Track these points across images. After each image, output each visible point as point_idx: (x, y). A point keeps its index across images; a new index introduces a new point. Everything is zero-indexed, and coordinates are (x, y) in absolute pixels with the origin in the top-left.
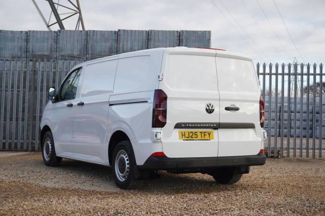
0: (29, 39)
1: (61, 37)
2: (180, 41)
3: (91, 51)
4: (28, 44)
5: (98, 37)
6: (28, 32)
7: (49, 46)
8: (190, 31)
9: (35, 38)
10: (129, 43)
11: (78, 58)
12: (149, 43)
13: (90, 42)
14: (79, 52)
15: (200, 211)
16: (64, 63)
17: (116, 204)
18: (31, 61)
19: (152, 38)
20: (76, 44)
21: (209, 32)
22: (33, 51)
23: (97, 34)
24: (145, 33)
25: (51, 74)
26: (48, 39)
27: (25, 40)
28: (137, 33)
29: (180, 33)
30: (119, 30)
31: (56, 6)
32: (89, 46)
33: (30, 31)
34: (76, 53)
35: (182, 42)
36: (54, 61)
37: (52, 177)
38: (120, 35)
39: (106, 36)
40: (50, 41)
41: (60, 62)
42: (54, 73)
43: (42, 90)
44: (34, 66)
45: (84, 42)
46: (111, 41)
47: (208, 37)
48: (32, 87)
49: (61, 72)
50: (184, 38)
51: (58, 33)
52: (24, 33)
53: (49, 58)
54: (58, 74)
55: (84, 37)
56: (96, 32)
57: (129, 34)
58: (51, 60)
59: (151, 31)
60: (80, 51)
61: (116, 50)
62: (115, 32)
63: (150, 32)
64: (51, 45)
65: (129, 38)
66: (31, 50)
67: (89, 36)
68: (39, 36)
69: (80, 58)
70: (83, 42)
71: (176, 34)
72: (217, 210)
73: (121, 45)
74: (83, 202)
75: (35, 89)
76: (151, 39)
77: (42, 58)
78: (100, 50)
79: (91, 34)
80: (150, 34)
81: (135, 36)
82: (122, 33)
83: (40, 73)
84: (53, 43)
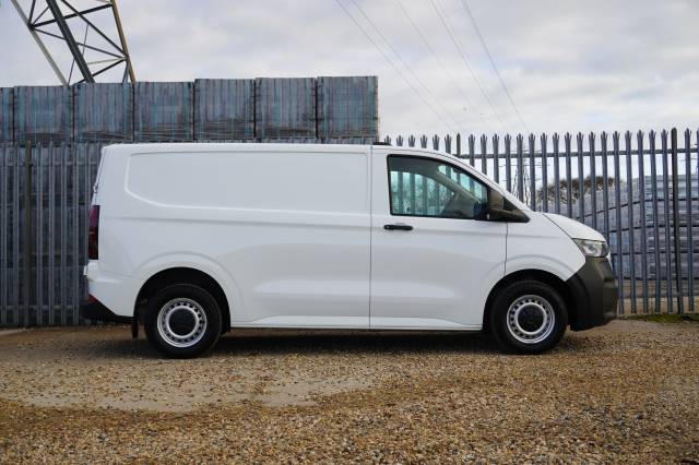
0: (18, 103)
1: (81, 98)
2: (319, 98)
3: (143, 122)
4: (16, 113)
5: (157, 95)
6: (16, 90)
7: (59, 116)
8: (337, 78)
9: (30, 100)
10: (218, 105)
11: (116, 137)
12: (257, 103)
13: (141, 106)
14: (118, 127)
15: (381, 455)
16: (88, 149)
17: (185, 446)
18: (23, 146)
19: (264, 93)
20: (112, 111)
21: (375, 78)
22: (26, 127)
23: (153, 88)
24: (247, 84)
25: (65, 171)
26: (55, 101)
27: (10, 105)
28: (233, 84)
29: (316, 82)
30: (197, 80)
31: (81, 48)
32: (139, 114)
33: (19, 88)
34: (112, 129)
35: (322, 100)
36: (70, 146)
37: (56, 383)
38: (198, 91)
39: (171, 93)
40: (60, 105)
41: (81, 147)
42: (70, 169)
43: (46, 204)
44: (29, 155)
45: (129, 106)
46: (181, 103)
47: (371, 89)
48: (27, 198)
49: (83, 166)
50: (325, 91)
51: (76, 90)
52: (6, 92)
53: (57, 140)
54: (77, 170)
55: (127, 97)
56: (150, 87)
57: (218, 88)
58: (63, 143)
59: (261, 80)
60: (121, 124)
61: (192, 120)
62: (189, 84)
63: (258, 82)
64: (63, 114)
65: (218, 95)
66: (22, 125)
67: (138, 93)
68: (37, 96)
69: (120, 138)
70: (126, 107)
71: (309, 85)
72: (419, 452)
73: (202, 110)
74: (109, 444)
75: (33, 202)
76: (260, 95)
77: (45, 139)
78: (160, 121)
79: (142, 89)
80: (257, 85)
81: (229, 90)
82: (202, 86)
83: (40, 170)
84: (67, 111)
